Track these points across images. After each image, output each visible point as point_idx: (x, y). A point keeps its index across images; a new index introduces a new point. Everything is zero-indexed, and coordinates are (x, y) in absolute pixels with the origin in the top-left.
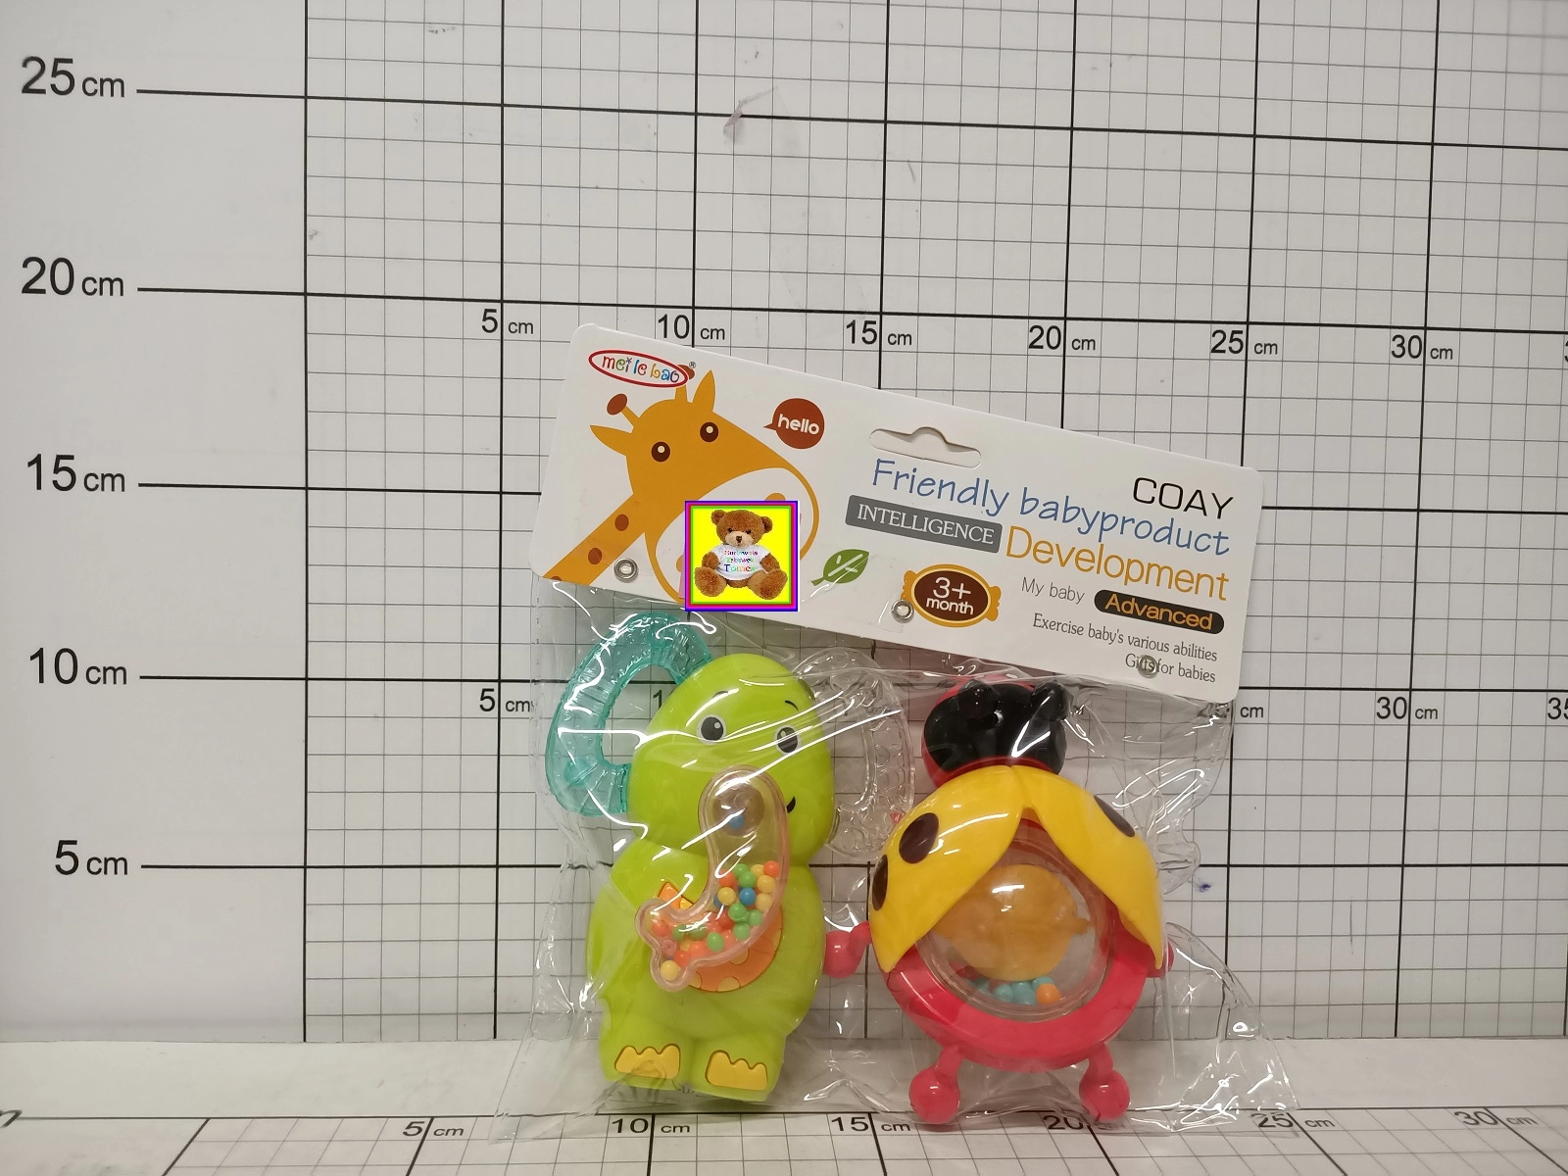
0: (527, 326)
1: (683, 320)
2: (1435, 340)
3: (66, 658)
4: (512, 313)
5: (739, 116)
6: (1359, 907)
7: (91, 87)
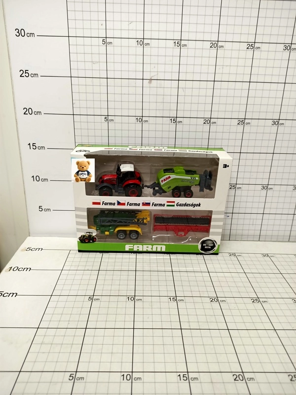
0: (113, 120)
1: (141, 119)
2: (281, 122)
3: (37, 177)
4: (110, 118)
5: (151, 80)
6: (255, 220)
7: (32, 76)
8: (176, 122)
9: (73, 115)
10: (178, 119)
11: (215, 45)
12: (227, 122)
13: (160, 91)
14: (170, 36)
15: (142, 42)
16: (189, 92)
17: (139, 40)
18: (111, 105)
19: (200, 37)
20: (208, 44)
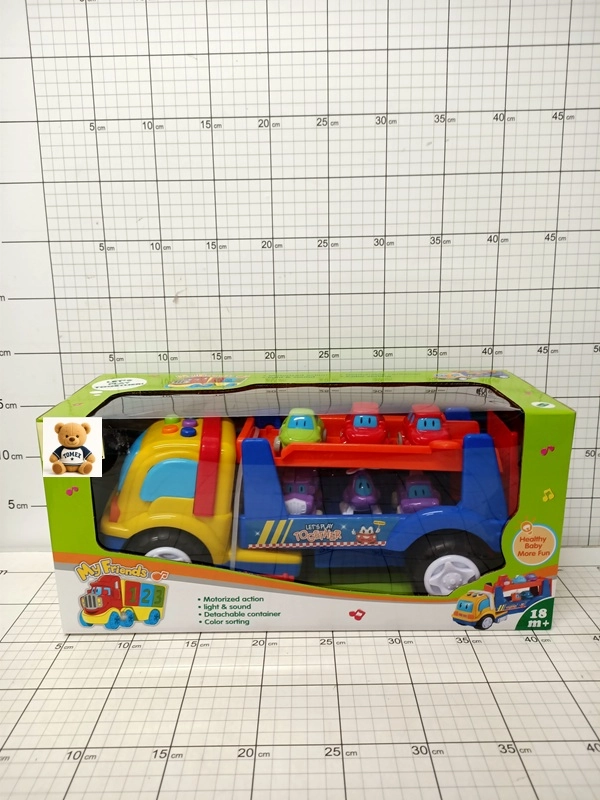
0: (122, 359)
1: (165, 355)
2: (387, 351)
3: (6, 453)
4: (117, 356)
5: (177, 297)
8: (221, 357)
9: (60, 353)
10: (225, 354)
11: (269, 243)
12: (303, 354)
13: (193, 313)
14: (200, 234)
15: (158, 245)
16: (237, 313)
17: (155, 243)
18: (118, 336)
19: (245, 234)
20: (259, 243)
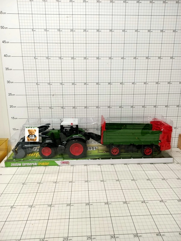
1: (51, 108)
2: (99, 107)
4: (40, 108)
5: (53, 95)
7: (13, 95)
8: (63, 108)
9: (27, 107)
12: (81, 107)
13: (57, 98)
14: (58, 82)
16: (66, 98)
17: (48, 83)
18: (40, 103)
19: (68, 81)
20: (71, 84)
